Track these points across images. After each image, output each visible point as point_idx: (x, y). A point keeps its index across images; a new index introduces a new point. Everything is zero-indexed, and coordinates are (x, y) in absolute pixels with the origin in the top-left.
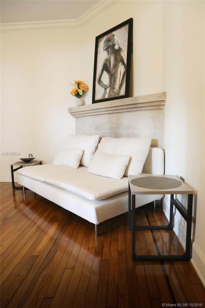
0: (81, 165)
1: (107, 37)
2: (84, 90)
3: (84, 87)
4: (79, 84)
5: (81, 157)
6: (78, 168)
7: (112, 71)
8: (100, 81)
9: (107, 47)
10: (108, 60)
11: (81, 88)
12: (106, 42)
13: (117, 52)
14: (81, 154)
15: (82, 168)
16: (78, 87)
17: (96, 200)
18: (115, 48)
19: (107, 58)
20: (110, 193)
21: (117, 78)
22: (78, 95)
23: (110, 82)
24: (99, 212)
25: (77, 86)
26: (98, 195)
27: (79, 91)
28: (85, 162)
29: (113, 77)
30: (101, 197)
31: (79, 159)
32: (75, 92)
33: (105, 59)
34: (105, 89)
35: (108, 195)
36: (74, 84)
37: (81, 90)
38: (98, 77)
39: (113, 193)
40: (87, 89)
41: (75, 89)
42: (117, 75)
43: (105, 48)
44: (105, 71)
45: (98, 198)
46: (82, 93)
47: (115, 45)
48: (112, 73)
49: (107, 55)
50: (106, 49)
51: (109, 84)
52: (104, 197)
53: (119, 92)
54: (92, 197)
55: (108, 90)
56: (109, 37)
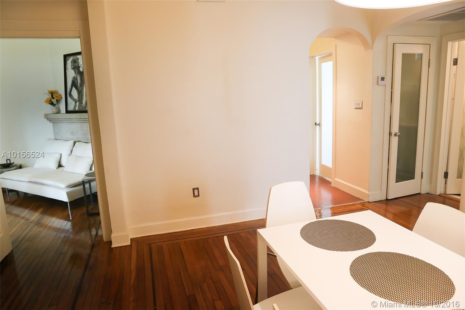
0: (60, 166)
1: (73, 58)
2: (57, 99)
3: (57, 97)
4: (52, 93)
5: (59, 160)
6: (57, 168)
7: (80, 89)
8: (70, 95)
9: (74, 67)
10: (76, 78)
11: (55, 98)
12: (73, 62)
13: (81, 74)
14: (59, 157)
15: (61, 168)
16: (52, 96)
17: (66, 187)
18: (80, 70)
19: (75, 76)
20: (76, 182)
21: (83, 95)
22: (52, 104)
23: (79, 97)
24: (68, 194)
25: (50, 95)
26: (67, 184)
27: (53, 100)
28: (63, 163)
29: (80, 93)
30: (70, 186)
31: (58, 161)
32: (49, 102)
33: (74, 76)
34: (76, 102)
35: (74, 184)
36: (47, 93)
37: (54, 99)
38: (68, 90)
39: (78, 183)
40: (61, 98)
41: (49, 98)
42: (83, 93)
43: (72, 67)
44: (74, 87)
45: (67, 186)
46: (56, 102)
47: (80, 67)
48: (80, 91)
49: (74, 74)
50: (73, 69)
51: (78, 99)
52: (72, 185)
53: (86, 107)
54: (63, 186)
55: (78, 103)
56: (75, 58)
